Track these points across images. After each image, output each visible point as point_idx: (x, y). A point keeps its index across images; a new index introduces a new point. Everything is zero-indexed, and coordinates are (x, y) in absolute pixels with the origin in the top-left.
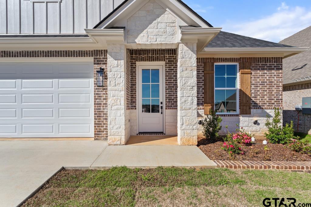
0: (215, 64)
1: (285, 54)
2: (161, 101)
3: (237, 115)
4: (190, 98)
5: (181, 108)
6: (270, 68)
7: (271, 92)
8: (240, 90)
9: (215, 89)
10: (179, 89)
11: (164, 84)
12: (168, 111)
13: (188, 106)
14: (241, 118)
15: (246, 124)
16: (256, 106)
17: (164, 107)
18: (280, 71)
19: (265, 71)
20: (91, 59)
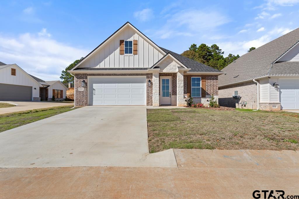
0: (192, 77)
1: (219, 74)
2: (170, 92)
3: (200, 98)
4: (181, 91)
5: (178, 94)
6: (213, 79)
7: (213, 89)
8: (202, 88)
9: (192, 87)
10: (177, 87)
11: (171, 85)
12: (172, 96)
13: (181, 93)
14: (202, 99)
15: (204, 101)
16: (208, 94)
17: (171, 94)
18: (217, 80)
19: (211, 80)
20: (145, 76)
